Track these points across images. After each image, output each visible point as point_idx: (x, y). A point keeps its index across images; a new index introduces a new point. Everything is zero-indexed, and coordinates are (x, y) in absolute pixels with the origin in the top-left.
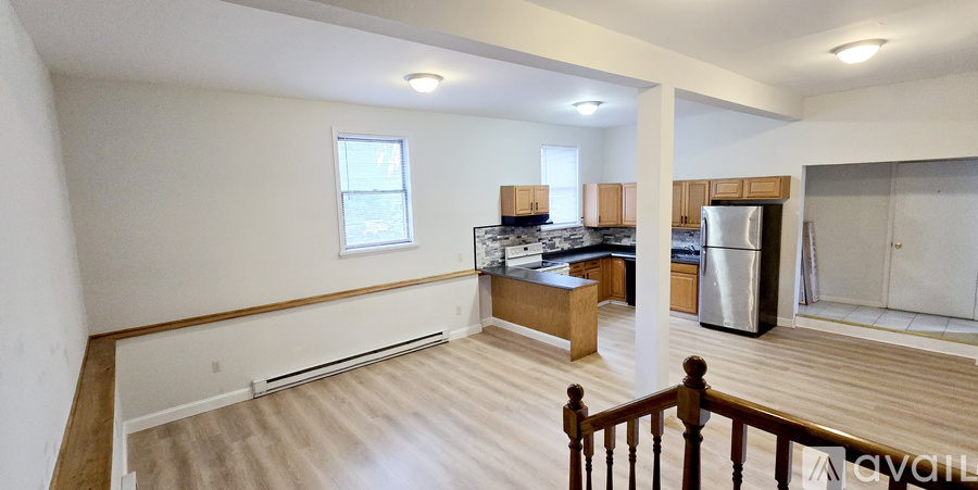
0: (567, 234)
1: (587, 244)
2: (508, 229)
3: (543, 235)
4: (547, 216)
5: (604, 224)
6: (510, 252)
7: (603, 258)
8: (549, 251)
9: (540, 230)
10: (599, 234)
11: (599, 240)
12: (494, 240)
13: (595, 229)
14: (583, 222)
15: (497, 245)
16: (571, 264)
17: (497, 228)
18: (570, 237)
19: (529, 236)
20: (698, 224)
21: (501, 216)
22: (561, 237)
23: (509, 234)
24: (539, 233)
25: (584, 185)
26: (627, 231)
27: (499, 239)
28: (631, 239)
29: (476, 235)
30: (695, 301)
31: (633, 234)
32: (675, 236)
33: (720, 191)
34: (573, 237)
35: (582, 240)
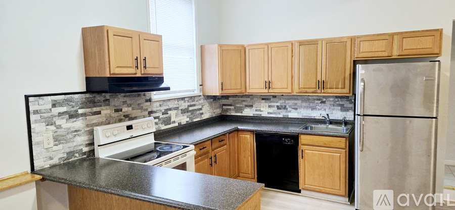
0: (184, 105)
1: (206, 116)
2: (99, 98)
3: (155, 106)
4: (161, 80)
5: (227, 92)
6: (102, 134)
7: (230, 132)
8: (163, 127)
9: (150, 100)
10: (218, 105)
11: (218, 112)
12: (73, 116)
13: (215, 98)
14: (203, 90)
15: (79, 124)
16: (196, 144)
17: (76, 96)
18: (187, 109)
19: (133, 109)
20: (338, 88)
21: (85, 76)
22: (177, 109)
23: (101, 106)
24: (148, 103)
25: (202, 47)
26: (249, 99)
27: (82, 115)
28: (254, 109)
29: (31, 109)
30: (343, 180)
31: (257, 104)
32: (304, 104)
33: (365, 50)
34: (191, 108)
35: (201, 112)
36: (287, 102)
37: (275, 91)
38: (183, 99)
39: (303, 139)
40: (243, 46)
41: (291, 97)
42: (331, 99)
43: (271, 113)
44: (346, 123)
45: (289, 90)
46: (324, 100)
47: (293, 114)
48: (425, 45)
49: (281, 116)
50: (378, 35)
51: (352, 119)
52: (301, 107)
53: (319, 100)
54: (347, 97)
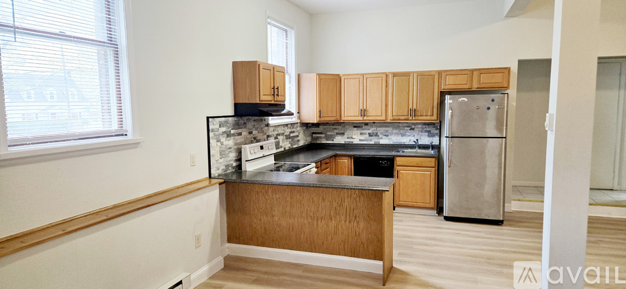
0: (287, 131)
1: (301, 143)
2: (241, 122)
3: (271, 131)
4: (283, 106)
5: (324, 119)
6: (250, 151)
7: (331, 156)
8: (278, 151)
9: (268, 125)
11: (309, 139)
12: (229, 135)
13: (307, 126)
14: (299, 117)
15: (230, 142)
17: (230, 119)
18: (289, 135)
19: (258, 133)
20: (427, 116)
21: (233, 102)
22: (283, 134)
23: (242, 128)
24: (266, 128)
25: (299, 75)
26: (340, 127)
27: (234, 135)
28: (346, 136)
29: (210, 128)
30: (432, 194)
31: (348, 131)
32: (395, 131)
33: (450, 83)
34: (292, 135)
35: (298, 138)
36: (378, 129)
37: (370, 118)
38: (287, 125)
39: (398, 161)
40: (338, 75)
41: (384, 124)
42: (420, 126)
43: (363, 140)
44: (433, 147)
45: (383, 118)
46: (413, 127)
47: (384, 141)
48: (497, 80)
49: (373, 143)
50: (461, 70)
51: (438, 143)
52: (392, 134)
53: (409, 126)
54: (434, 124)
